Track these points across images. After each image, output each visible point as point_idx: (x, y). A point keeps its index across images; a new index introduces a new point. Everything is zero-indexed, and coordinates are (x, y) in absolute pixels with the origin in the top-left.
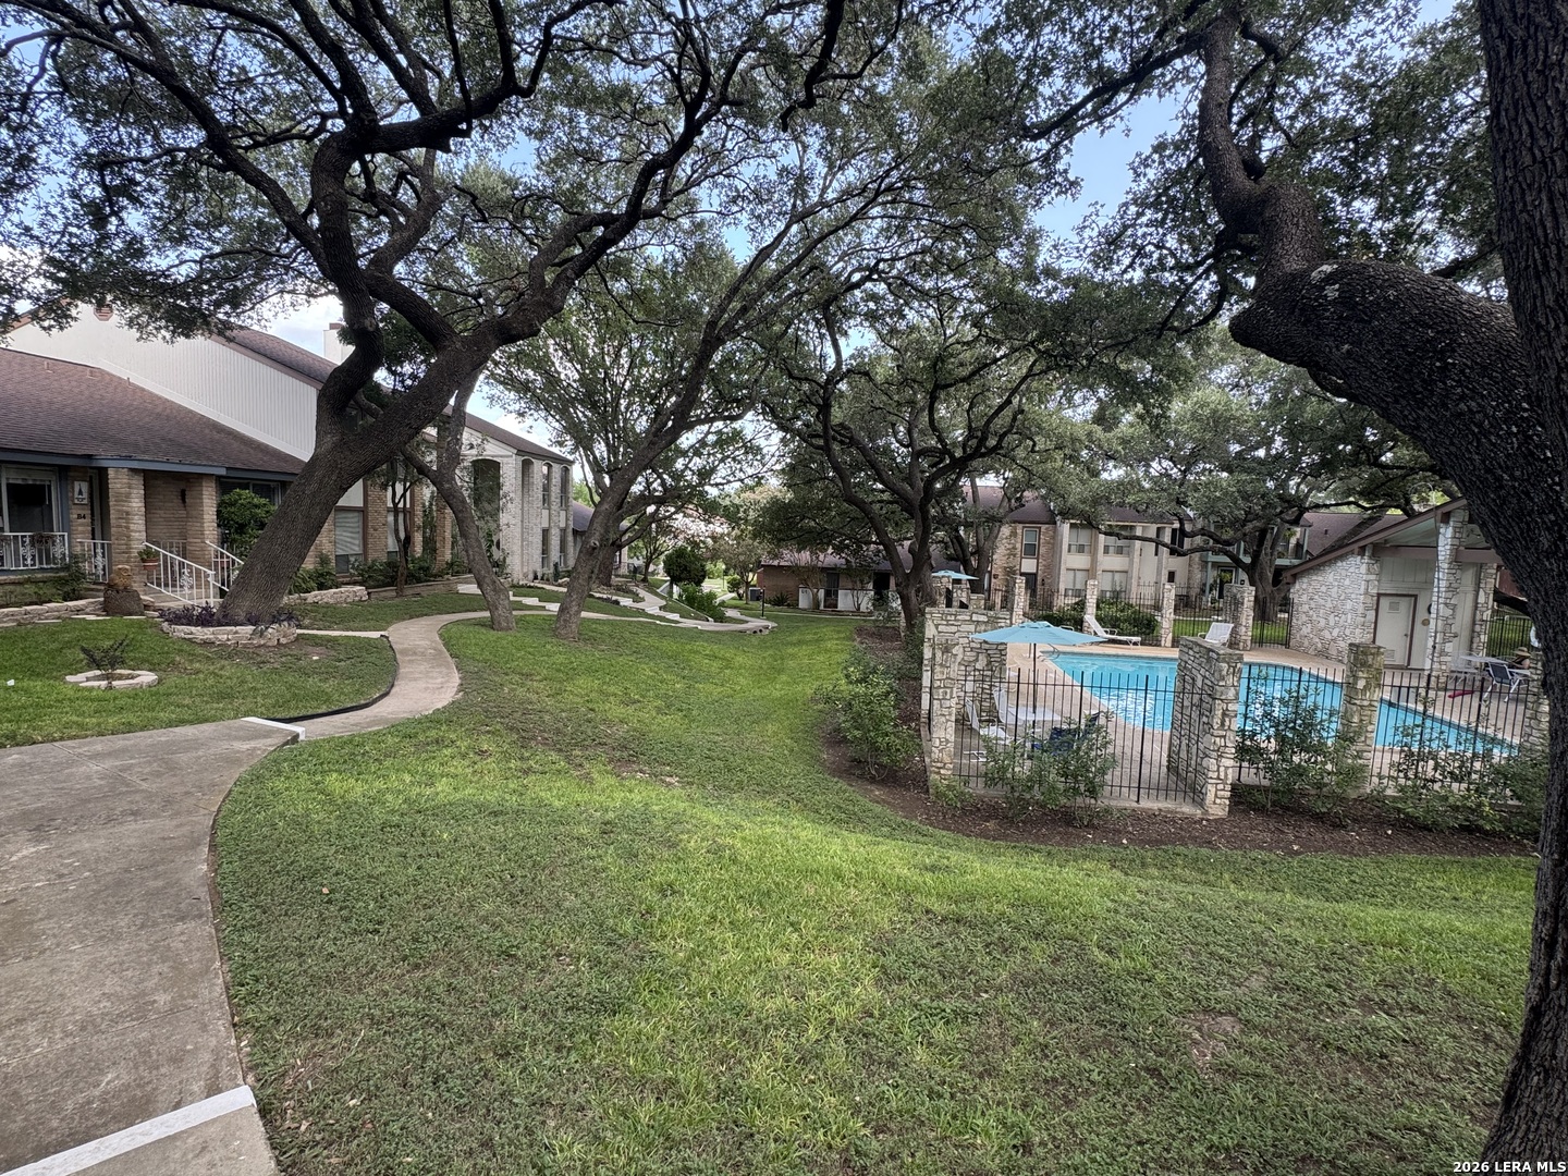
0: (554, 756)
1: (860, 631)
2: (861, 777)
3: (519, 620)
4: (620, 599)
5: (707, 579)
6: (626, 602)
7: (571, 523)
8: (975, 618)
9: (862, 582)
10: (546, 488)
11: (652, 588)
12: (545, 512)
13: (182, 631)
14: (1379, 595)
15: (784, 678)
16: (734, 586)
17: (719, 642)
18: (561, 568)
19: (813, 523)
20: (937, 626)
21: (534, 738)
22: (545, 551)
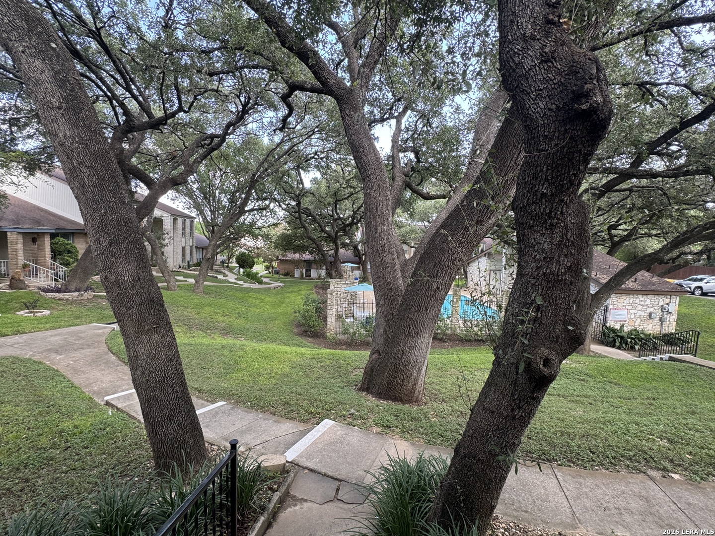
0: (201, 332)
1: (316, 287)
2: (306, 336)
3: (179, 286)
4: (218, 276)
5: (255, 265)
6: (220, 277)
7: (195, 243)
8: (346, 282)
9: (320, 266)
10: (184, 229)
11: (231, 269)
12: (183, 240)
13: (50, 295)
14: (490, 270)
15: (284, 305)
16: (267, 268)
17: (259, 293)
18: (191, 263)
19: (299, 243)
20: (334, 286)
21: (193, 327)
22: (184, 255)
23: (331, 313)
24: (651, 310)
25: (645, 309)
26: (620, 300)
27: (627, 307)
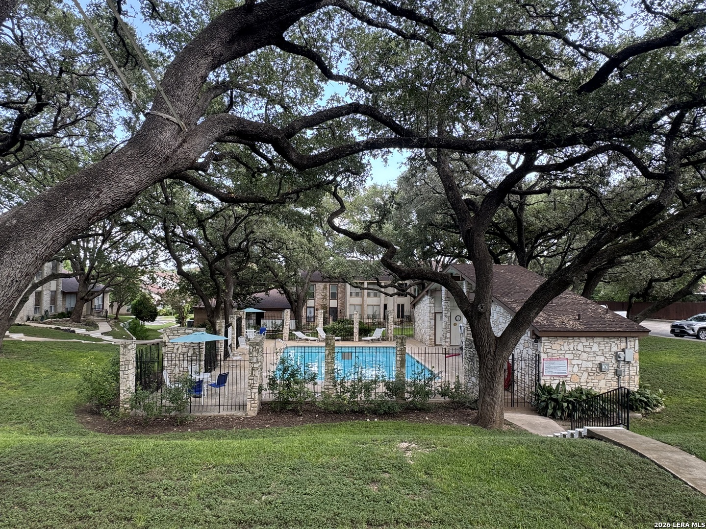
4: (77, 329)
8: (187, 331)
14: (435, 313)
18: (52, 313)
20: (168, 336)
22: (38, 304)
23: (126, 376)
24: (601, 359)
25: (593, 359)
26: (556, 346)
27: (567, 356)
